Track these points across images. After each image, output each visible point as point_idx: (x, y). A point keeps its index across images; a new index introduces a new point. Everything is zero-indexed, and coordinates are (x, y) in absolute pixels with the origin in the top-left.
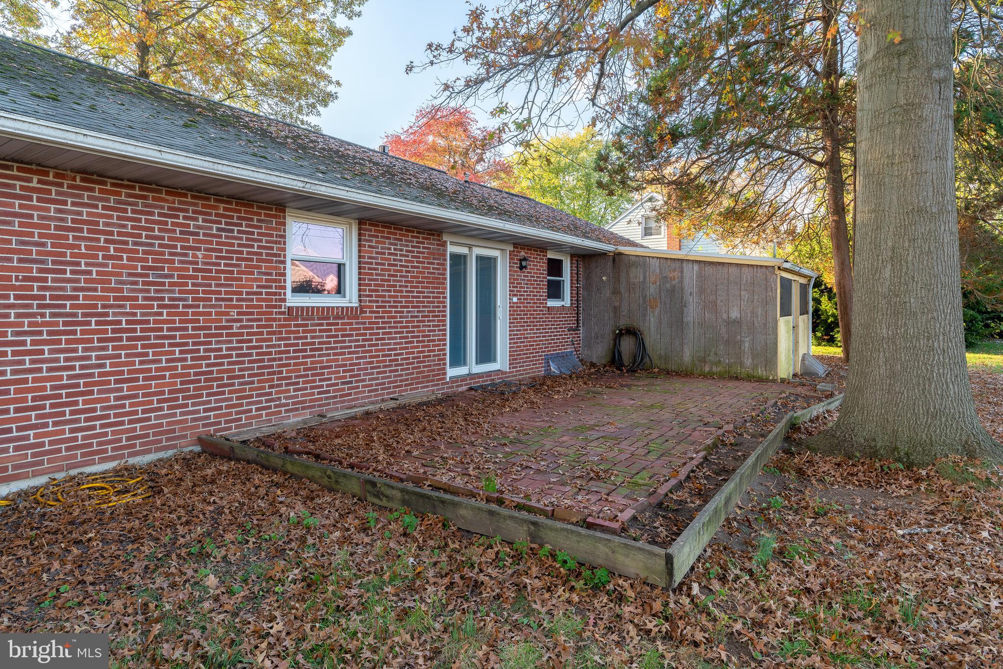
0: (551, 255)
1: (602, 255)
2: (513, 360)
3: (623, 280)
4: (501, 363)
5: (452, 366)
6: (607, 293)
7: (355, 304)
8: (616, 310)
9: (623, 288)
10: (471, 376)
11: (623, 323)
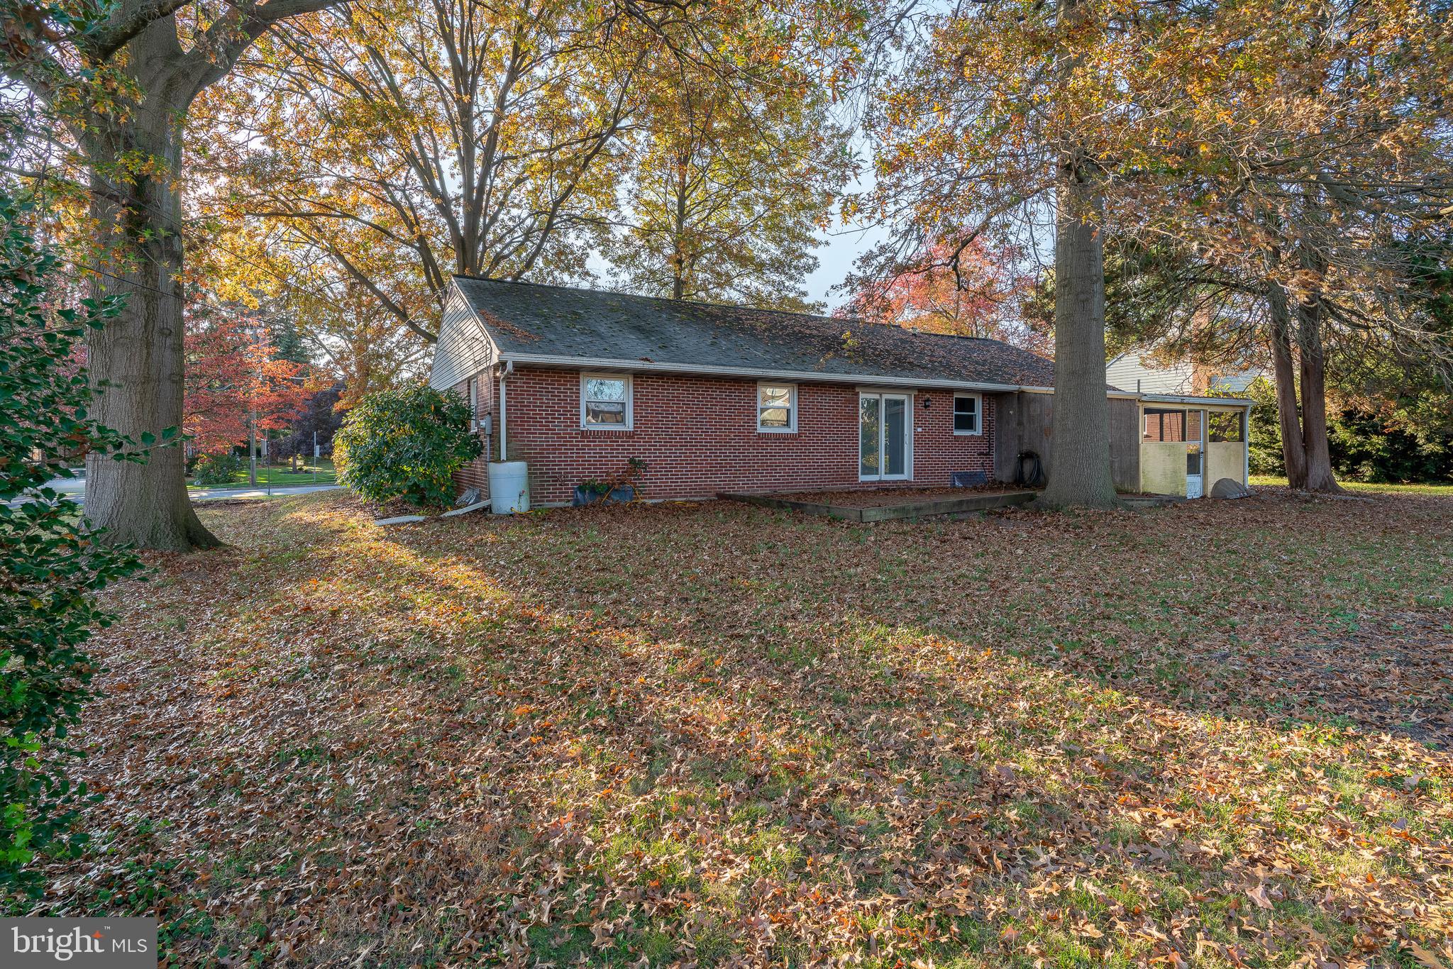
0: (956, 395)
1: (1010, 393)
2: (917, 472)
3: (1025, 414)
4: (907, 474)
5: (863, 473)
6: (1014, 425)
7: (796, 432)
8: (1020, 438)
9: (1025, 420)
10: (880, 482)
11: (1025, 448)
